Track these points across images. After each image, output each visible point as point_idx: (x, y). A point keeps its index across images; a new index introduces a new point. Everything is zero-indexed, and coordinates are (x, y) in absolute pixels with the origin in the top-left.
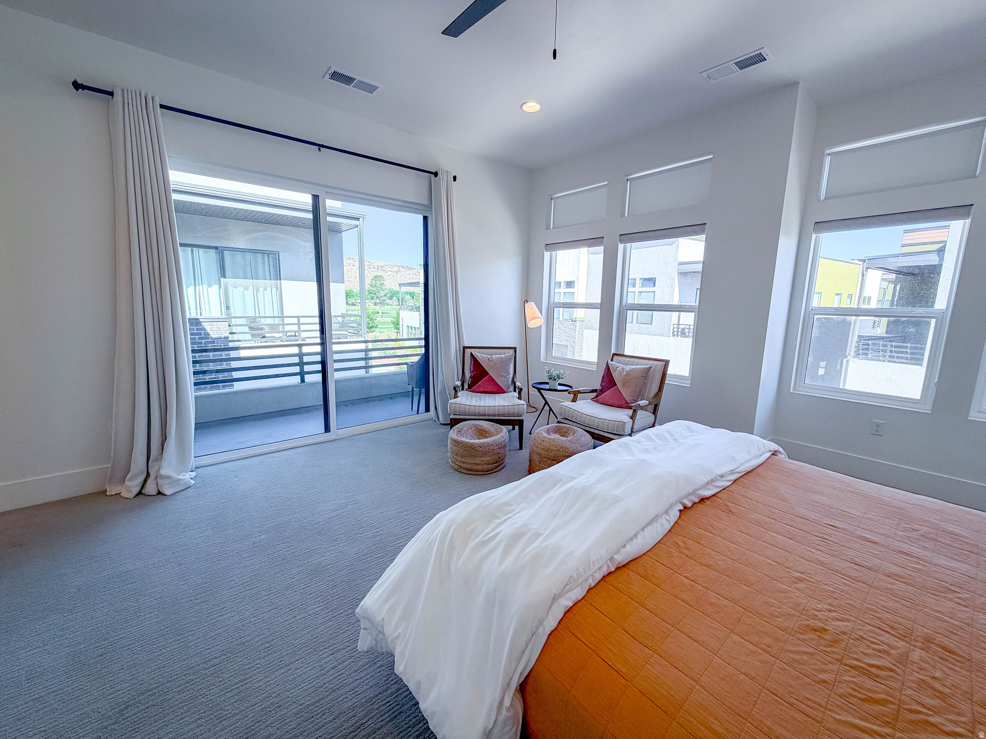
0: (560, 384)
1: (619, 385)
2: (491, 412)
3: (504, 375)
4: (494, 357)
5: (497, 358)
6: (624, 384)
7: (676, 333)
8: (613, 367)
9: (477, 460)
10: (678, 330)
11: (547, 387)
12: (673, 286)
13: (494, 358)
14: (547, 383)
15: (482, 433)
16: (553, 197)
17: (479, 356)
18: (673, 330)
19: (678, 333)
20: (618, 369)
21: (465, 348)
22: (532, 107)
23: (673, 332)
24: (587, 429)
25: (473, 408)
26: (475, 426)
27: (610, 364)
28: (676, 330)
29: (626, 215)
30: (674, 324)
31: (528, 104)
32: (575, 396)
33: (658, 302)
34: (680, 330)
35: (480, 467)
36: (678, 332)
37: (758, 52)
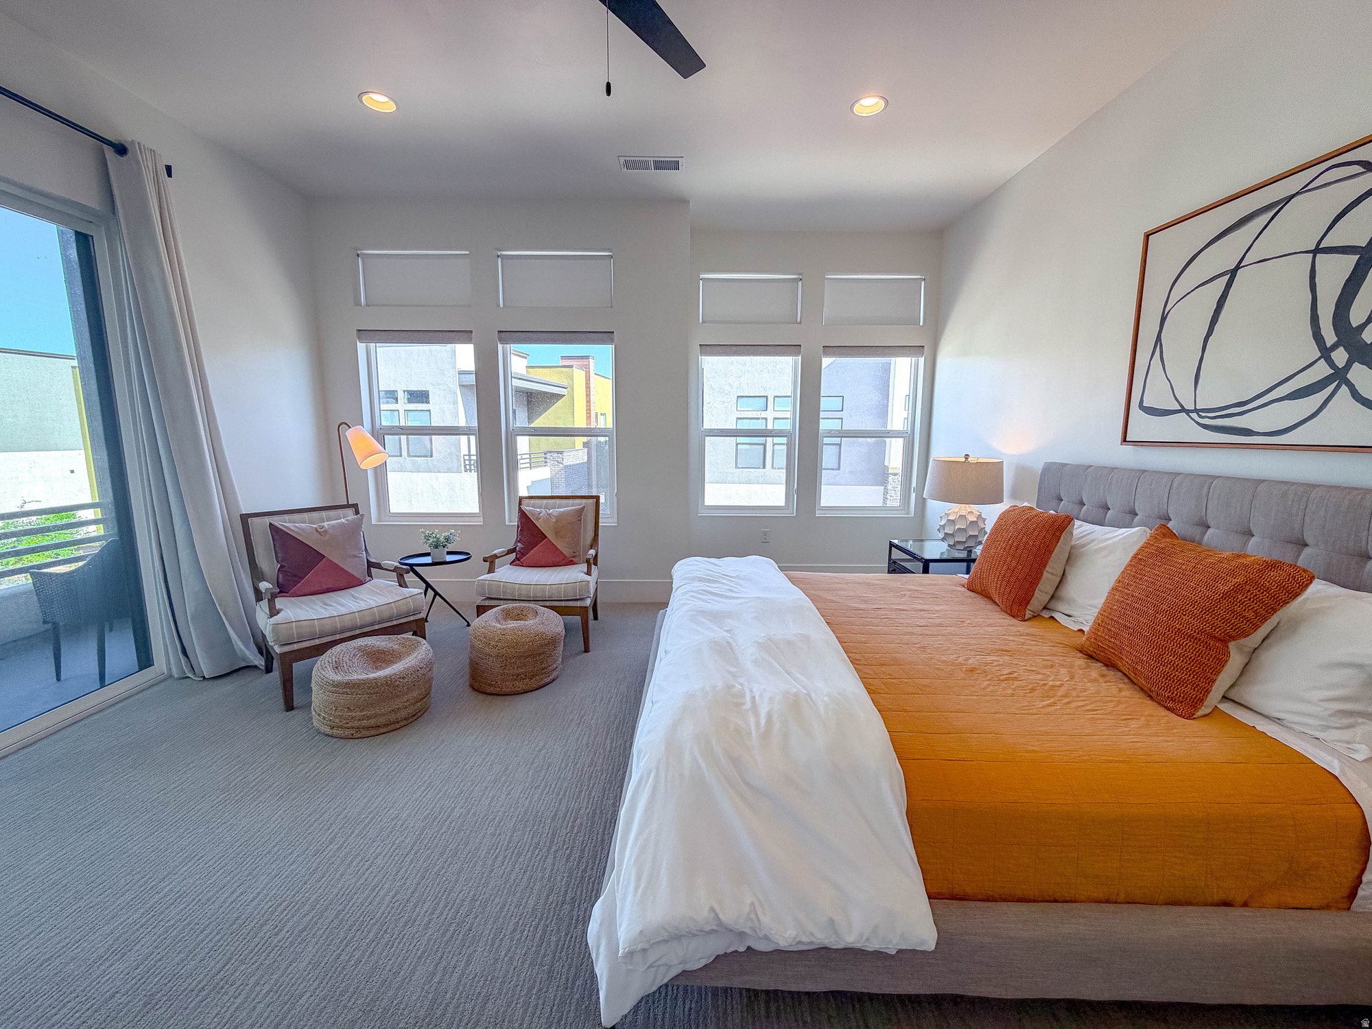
0: (449, 553)
1: (550, 536)
2: (368, 619)
3: (354, 553)
4: (325, 524)
5: (333, 526)
6: (557, 534)
7: (468, 467)
8: (533, 515)
9: (398, 703)
10: (470, 463)
11: (428, 560)
12: (455, 403)
13: (327, 526)
14: (428, 554)
15: (379, 658)
16: (359, 252)
17: (292, 528)
18: (465, 463)
19: (470, 467)
20: (541, 515)
21: (245, 518)
22: (379, 102)
23: (465, 466)
24: (548, 604)
25: (328, 621)
26: (360, 649)
27: (527, 510)
28: (467, 462)
29: (501, 305)
30: (464, 455)
31: (371, 95)
32: (491, 562)
33: (436, 422)
34: (472, 462)
35: (403, 714)
36: (470, 465)
37: (677, 159)
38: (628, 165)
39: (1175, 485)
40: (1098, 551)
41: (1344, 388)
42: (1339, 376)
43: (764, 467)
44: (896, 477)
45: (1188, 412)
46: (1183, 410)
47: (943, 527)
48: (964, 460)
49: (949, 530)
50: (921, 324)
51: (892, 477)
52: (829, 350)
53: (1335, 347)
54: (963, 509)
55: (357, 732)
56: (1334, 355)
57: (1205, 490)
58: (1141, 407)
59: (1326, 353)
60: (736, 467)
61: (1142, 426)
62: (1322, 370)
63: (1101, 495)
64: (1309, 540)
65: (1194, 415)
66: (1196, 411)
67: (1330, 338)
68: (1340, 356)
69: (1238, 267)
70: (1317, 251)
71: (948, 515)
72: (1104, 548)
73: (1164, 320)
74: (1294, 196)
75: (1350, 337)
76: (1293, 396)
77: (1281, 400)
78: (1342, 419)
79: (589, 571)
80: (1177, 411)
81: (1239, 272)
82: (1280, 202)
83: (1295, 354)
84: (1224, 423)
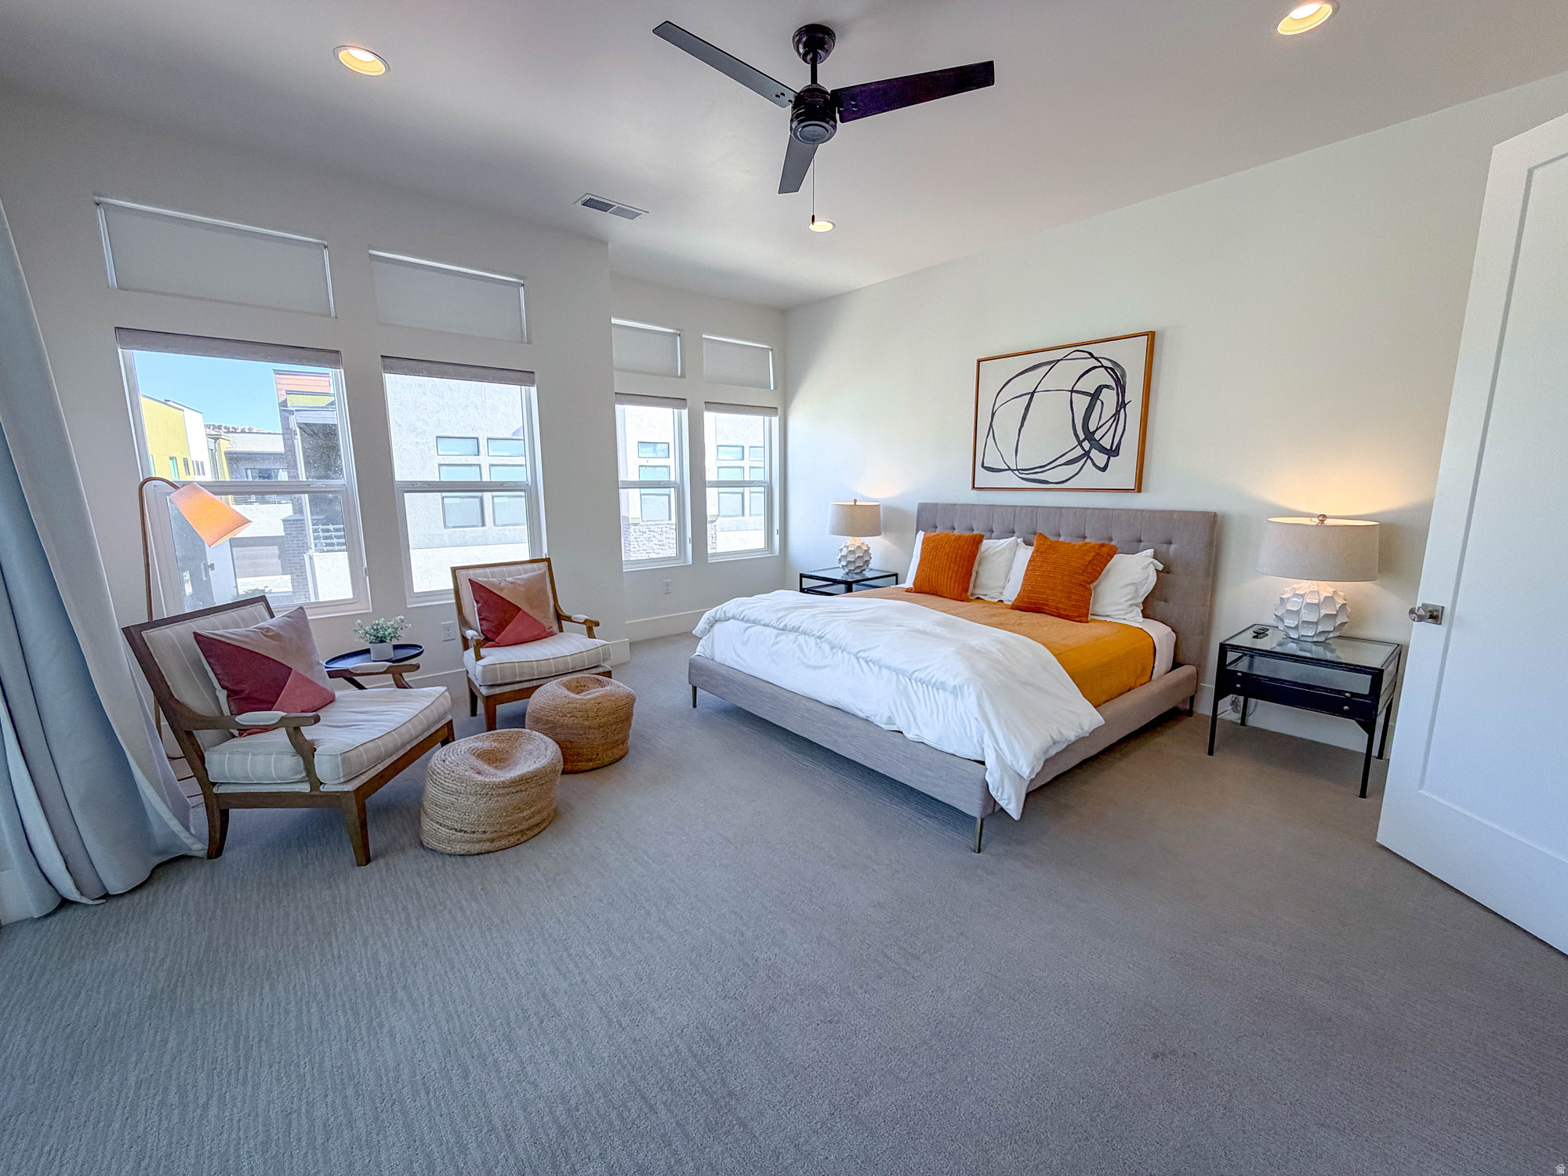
1: (524, 607)
5: (278, 627)
6: (531, 604)
8: (494, 586)
13: (272, 628)
16: (101, 199)
17: (230, 636)
20: (502, 585)
21: (135, 632)
22: (361, 60)
27: (481, 582)
31: (358, 51)
32: (475, 647)
37: (641, 212)
38: (589, 203)
39: (1017, 512)
40: (994, 554)
41: (1089, 460)
42: (1087, 454)
43: (483, 524)
44: (637, 527)
45: (1013, 470)
46: (1009, 469)
47: (845, 557)
48: (853, 503)
49: (851, 558)
50: (772, 388)
51: (633, 527)
52: (712, 405)
53: (1084, 440)
54: (858, 541)
55: (522, 835)
56: (1083, 444)
57: (1035, 514)
58: (983, 466)
59: (1080, 443)
60: (445, 526)
61: (984, 478)
62: (1079, 452)
64: (1087, 535)
65: (1016, 472)
66: (1017, 470)
67: (1082, 436)
68: (1086, 445)
69: (1034, 392)
70: (1072, 391)
71: (847, 547)
72: (997, 552)
73: (993, 415)
74: (1059, 361)
75: (1089, 436)
76: (1067, 463)
77: (1060, 465)
78: (1089, 476)
79: (591, 635)
80: (1007, 470)
81: (1035, 394)
82: (1052, 362)
83: (1066, 442)
84: (1034, 477)
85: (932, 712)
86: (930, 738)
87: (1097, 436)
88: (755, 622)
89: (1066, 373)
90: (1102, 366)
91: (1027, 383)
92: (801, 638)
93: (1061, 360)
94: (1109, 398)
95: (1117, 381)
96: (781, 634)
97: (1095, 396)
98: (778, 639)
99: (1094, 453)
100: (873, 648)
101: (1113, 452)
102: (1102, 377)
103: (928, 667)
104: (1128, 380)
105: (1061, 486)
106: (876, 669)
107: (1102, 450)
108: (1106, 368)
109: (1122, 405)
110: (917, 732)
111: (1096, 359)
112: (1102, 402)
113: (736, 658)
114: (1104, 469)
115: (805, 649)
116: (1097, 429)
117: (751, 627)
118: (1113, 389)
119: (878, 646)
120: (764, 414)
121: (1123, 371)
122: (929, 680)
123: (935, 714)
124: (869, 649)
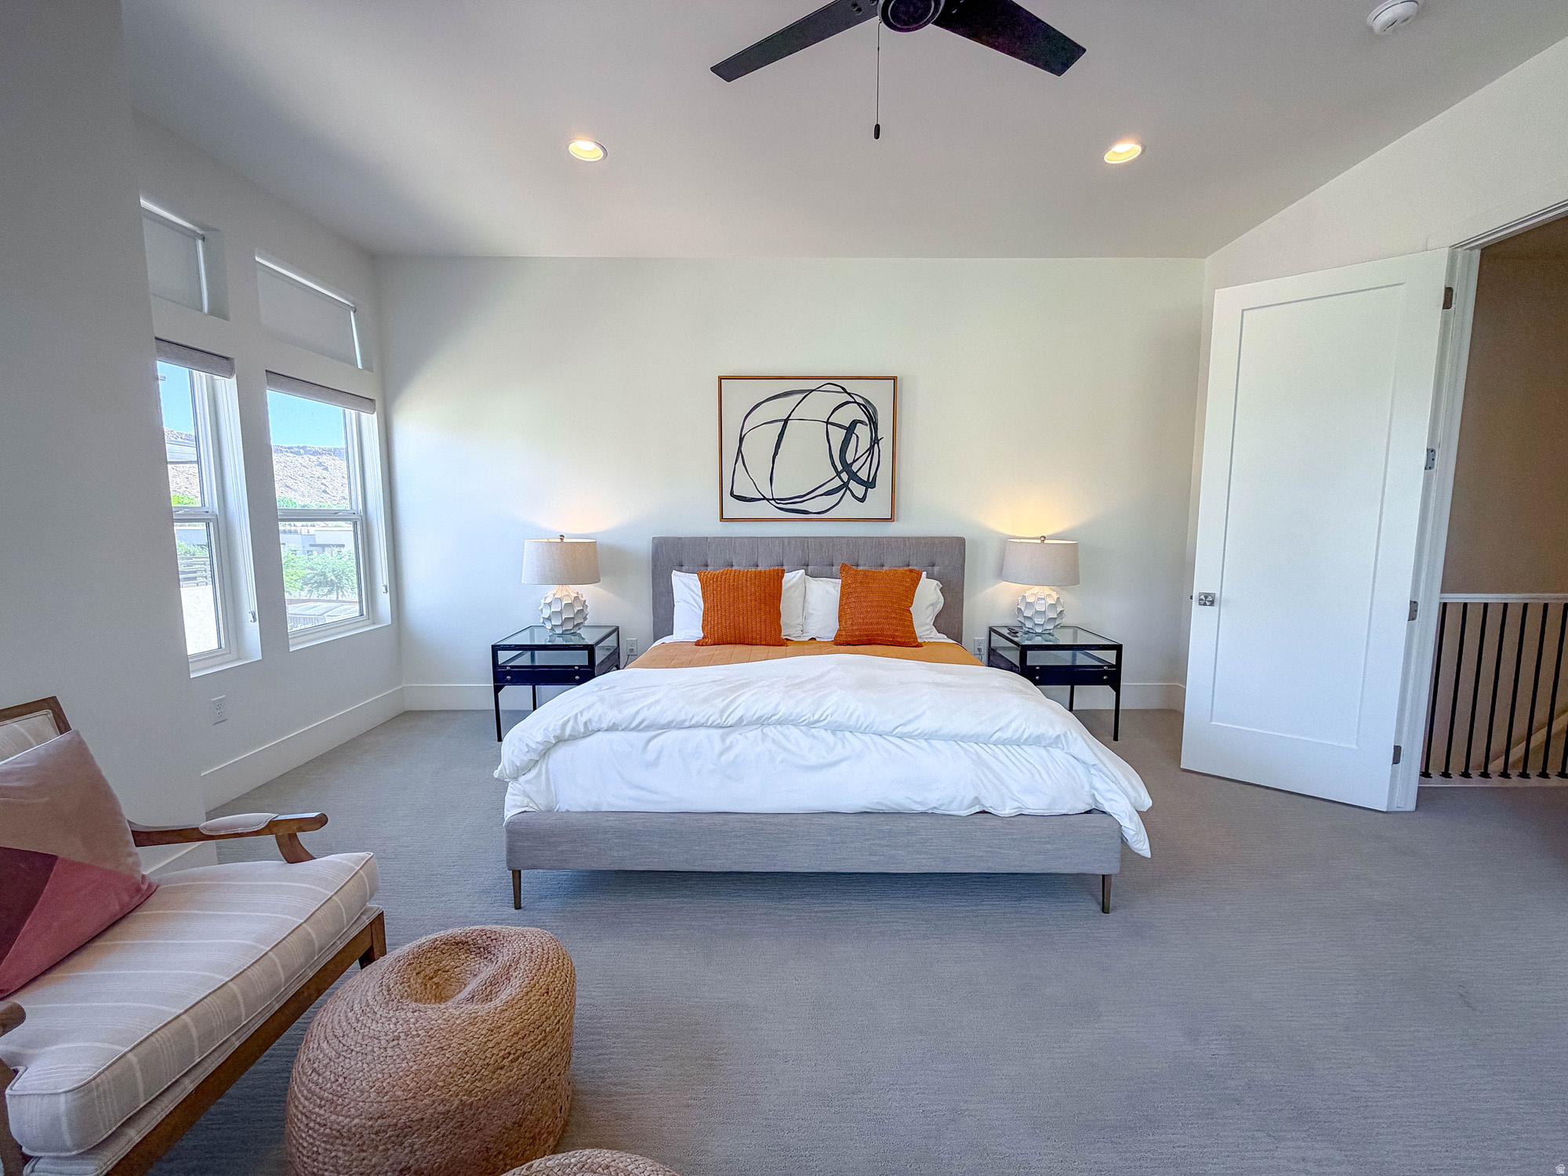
41: (848, 491)
42: (845, 485)
45: (768, 500)
46: (764, 498)
48: (559, 540)
50: (361, 368)
52: (278, 379)
53: (842, 472)
56: (841, 475)
58: (732, 494)
59: (838, 474)
61: (733, 508)
62: (837, 483)
63: (728, 557)
65: (773, 502)
66: (773, 499)
67: (840, 468)
68: (845, 476)
69: (788, 419)
70: (827, 423)
73: (741, 440)
74: (813, 390)
75: (847, 467)
76: (828, 493)
77: (821, 495)
78: (848, 507)
79: (294, 853)
80: (760, 499)
81: (789, 422)
82: (806, 391)
83: (824, 473)
84: (792, 507)
85: (1032, 774)
86: (1035, 804)
87: (855, 468)
88: (668, 726)
89: (821, 404)
90: (855, 402)
91: (780, 409)
92: (771, 731)
93: (815, 390)
94: (863, 432)
95: (870, 418)
96: (728, 734)
97: (850, 429)
98: (728, 741)
99: (853, 485)
100: (918, 717)
101: (870, 484)
102: (853, 413)
103: (1011, 721)
104: (879, 417)
105: (821, 516)
106: (923, 744)
107: (861, 482)
108: (859, 404)
109: (875, 441)
110: (1016, 804)
111: (849, 394)
112: (857, 436)
113: (633, 793)
114: (862, 500)
115: (789, 746)
116: (854, 461)
117: (655, 736)
118: (866, 425)
119: (923, 713)
120: (344, 404)
121: (874, 408)
122: (1019, 738)
123: (1037, 776)
124: (909, 722)
